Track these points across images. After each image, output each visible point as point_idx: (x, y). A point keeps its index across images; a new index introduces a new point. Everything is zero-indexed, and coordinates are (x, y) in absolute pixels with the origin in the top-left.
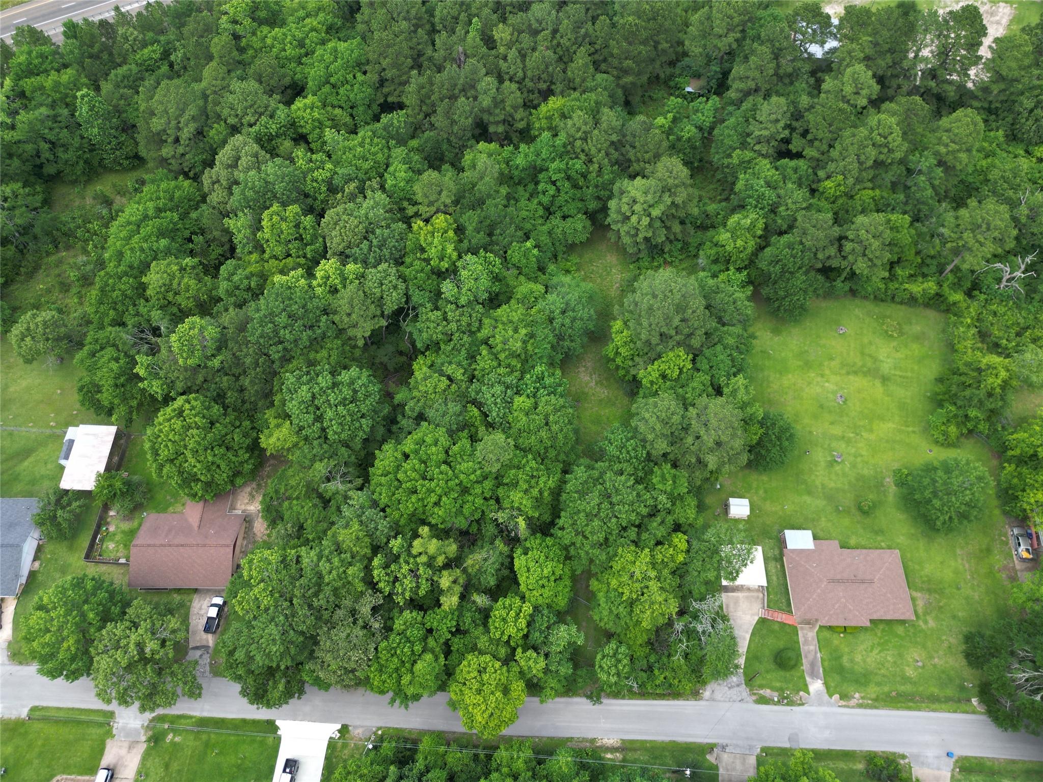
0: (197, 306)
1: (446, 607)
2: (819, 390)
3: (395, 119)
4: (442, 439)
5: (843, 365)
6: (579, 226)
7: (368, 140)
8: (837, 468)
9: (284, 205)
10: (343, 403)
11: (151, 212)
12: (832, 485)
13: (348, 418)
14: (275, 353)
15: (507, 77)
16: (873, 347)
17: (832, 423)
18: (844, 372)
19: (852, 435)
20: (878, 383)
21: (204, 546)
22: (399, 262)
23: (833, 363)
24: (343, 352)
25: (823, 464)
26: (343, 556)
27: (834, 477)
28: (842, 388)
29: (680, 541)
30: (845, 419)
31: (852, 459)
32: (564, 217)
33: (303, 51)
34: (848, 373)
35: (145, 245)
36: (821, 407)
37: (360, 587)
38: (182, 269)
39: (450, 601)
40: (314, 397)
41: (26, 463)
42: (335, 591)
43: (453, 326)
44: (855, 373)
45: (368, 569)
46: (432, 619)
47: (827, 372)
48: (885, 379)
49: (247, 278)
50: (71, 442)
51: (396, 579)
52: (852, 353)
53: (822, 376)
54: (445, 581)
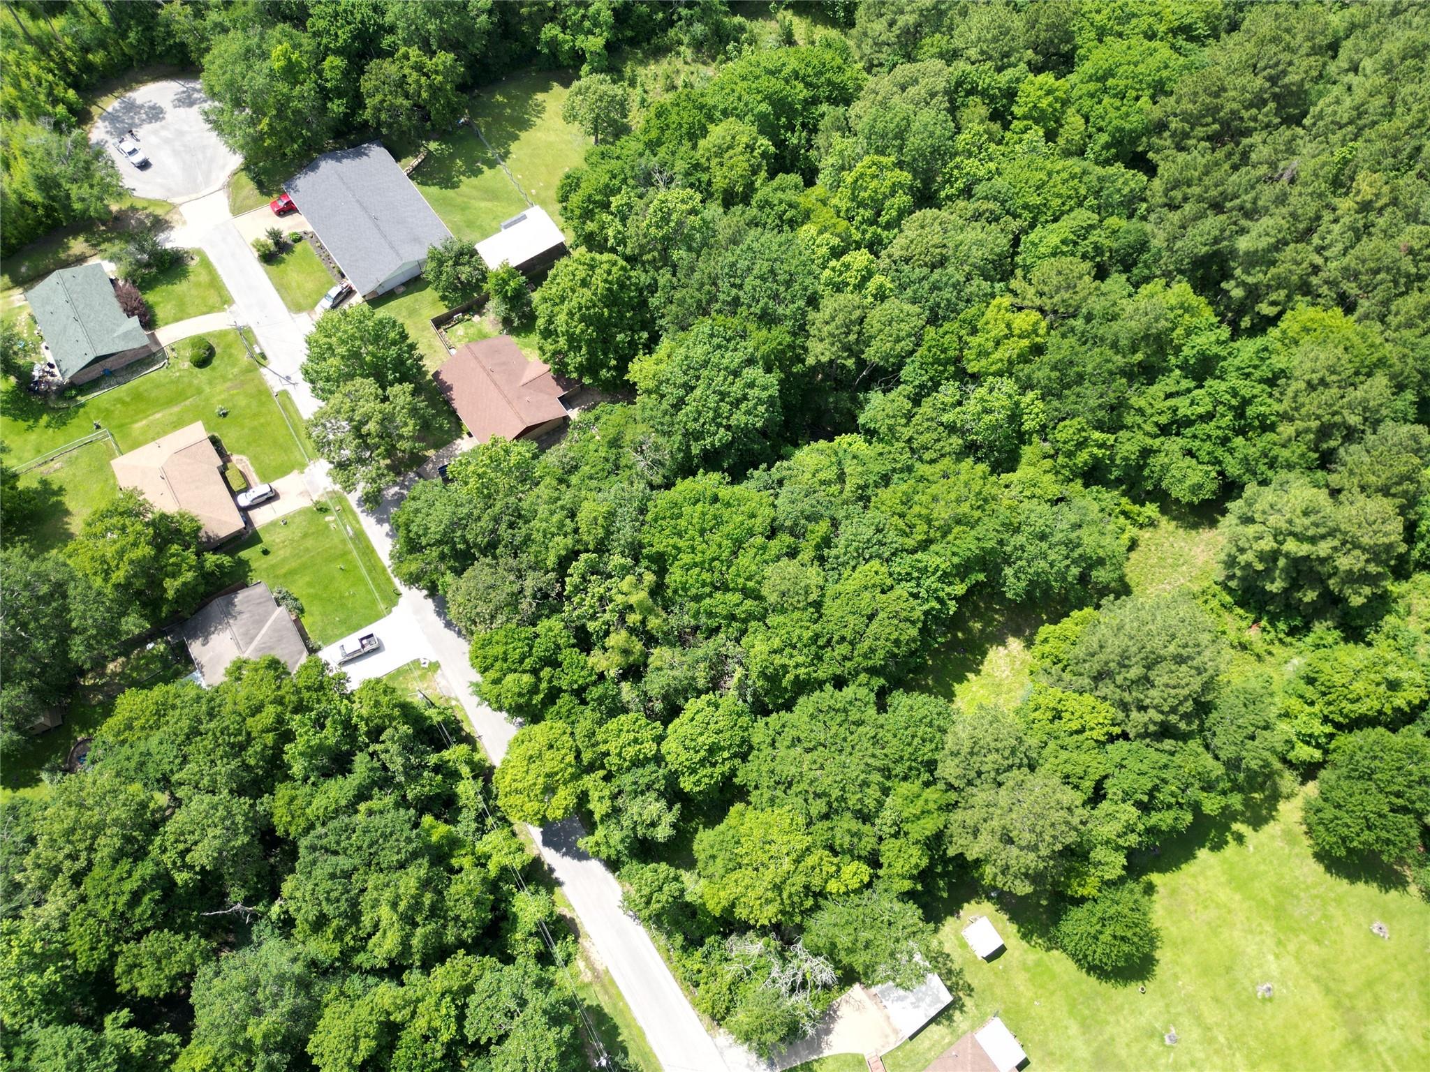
0: (725, 191)
1: (591, 660)
2: (1251, 950)
3: (1127, 179)
4: (759, 520)
5: (1324, 964)
6: (1195, 478)
7: (1065, 175)
8: (1154, 1046)
9: (900, 165)
10: (723, 395)
11: (787, 71)
12: (1123, 1053)
13: (711, 414)
14: (725, 292)
15: (1316, 240)
16: (1395, 996)
17: (1216, 1000)
18: (1314, 972)
19: (1222, 1039)
20: (1341, 1034)
21: (509, 403)
22: (934, 320)
23: (1314, 948)
24: (783, 352)
25: (1143, 1021)
26: (568, 521)
27: (1135, 1049)
28: (1284, 984)
29: (855, 873)
30: (1239, 1016)
31: (1185, 1059)
32: (1190, 453)
33: (1118, 28)
34: (1317, 980)
35: (745, 97)
36: (1228, 970)
37: (551, 561)
38: (750, 148)
39: (598, 660)
40: (705, 364)
41: (483, 204)
42: (528, 539)
43: (907, 432)
44: (1328, 991)
45: (573, 555)
46: (569, 656)
47: (1292, 947)
48: (1357, 1042)
49: (790, 205)
50: (524, 217)
51: (585, 590)
52: (1355, 966)
53: (1279, 943)
54: (617, 639)
